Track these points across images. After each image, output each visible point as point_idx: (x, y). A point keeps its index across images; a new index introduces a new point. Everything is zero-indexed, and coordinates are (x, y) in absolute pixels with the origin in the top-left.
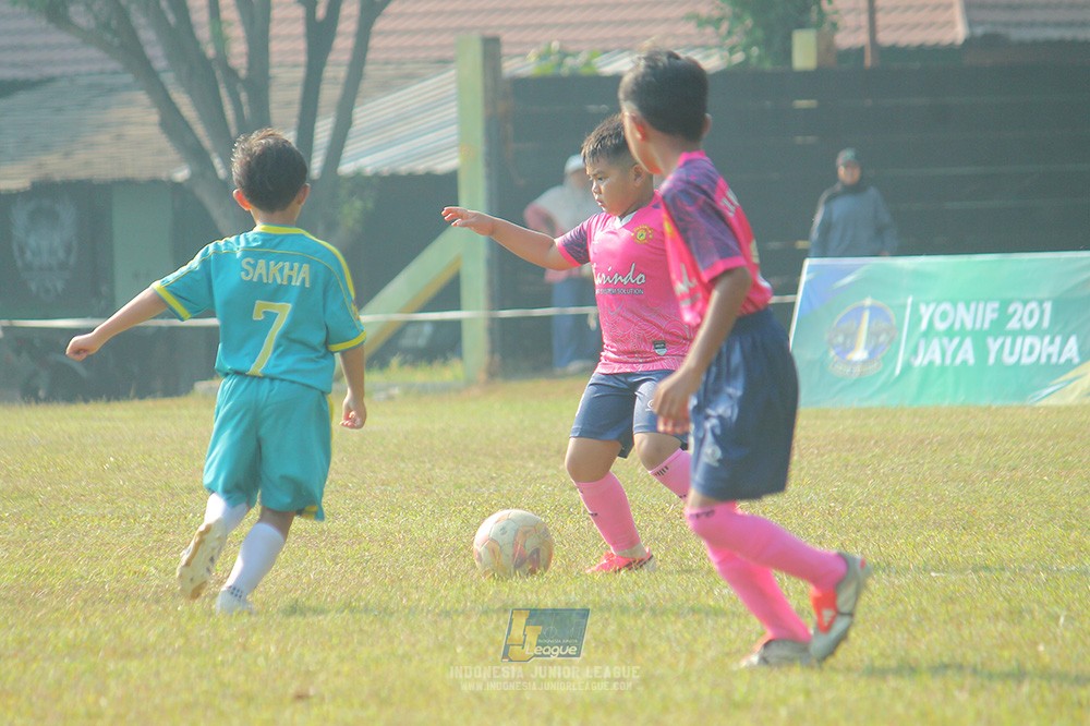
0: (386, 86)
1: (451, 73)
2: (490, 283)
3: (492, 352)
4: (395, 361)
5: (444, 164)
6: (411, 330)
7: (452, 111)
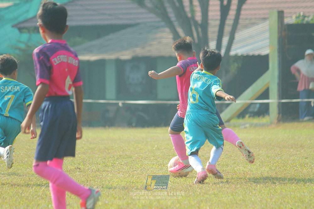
0: (246, 27)
1: (267, 22)
2: (279, 91)
3: (279, 113)
4: (247, 116)
5: (264, 52)
6: (252, 106)
7: (267, 35)
